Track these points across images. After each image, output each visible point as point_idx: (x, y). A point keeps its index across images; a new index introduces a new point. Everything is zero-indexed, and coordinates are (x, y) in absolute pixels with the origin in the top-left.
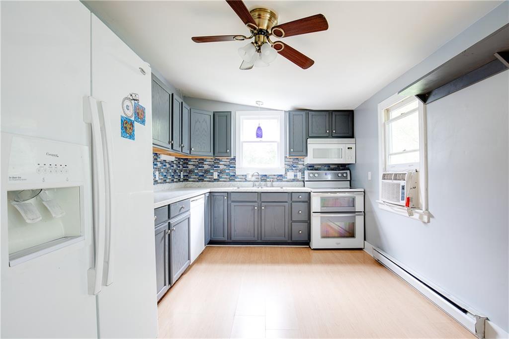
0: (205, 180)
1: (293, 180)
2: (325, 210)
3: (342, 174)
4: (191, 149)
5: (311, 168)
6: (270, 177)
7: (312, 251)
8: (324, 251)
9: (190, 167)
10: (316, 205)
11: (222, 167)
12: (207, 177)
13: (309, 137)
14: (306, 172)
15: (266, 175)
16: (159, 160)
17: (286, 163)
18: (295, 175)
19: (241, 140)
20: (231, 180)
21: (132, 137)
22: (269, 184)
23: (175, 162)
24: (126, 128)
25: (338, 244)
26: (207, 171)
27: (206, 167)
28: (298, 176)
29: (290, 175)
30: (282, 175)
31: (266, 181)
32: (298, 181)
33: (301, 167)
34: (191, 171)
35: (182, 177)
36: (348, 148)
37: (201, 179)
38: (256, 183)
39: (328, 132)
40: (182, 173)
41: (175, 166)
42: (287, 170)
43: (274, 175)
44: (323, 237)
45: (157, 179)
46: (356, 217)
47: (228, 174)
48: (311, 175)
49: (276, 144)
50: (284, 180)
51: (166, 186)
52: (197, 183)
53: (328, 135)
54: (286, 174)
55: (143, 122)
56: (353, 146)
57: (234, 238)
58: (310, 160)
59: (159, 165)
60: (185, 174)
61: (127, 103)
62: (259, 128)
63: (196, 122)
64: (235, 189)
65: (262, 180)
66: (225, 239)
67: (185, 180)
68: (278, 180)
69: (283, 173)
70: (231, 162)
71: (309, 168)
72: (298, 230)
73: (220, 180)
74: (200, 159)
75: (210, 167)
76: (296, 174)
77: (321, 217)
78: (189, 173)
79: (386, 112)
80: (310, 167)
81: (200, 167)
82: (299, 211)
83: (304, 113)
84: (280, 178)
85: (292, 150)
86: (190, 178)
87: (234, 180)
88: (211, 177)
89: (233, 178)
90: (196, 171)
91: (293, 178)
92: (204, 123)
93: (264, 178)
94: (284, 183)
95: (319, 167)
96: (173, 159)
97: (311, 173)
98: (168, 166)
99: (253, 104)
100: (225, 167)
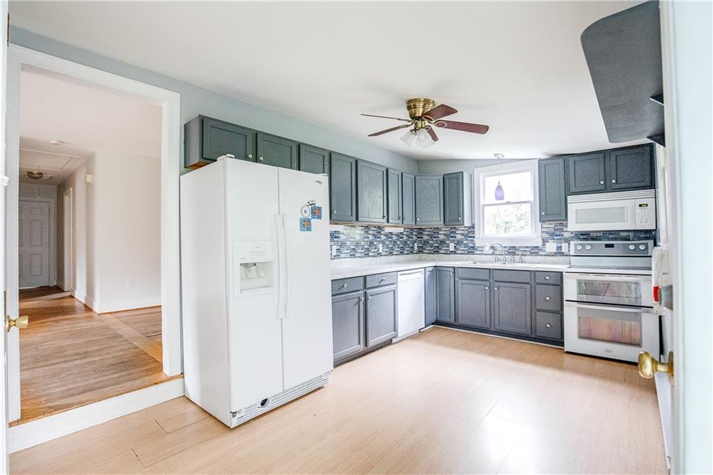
0: (441, 252)
1: (555, 254)
2: (584, 298)
3: (637, 246)
4: (416, 219)
5: (585, 237)
6: (520, 249)
7: (565, 355)
8: (583, 358)
9: (425, 238)
10: (570, 291)
11: (459, 237)
12: (443, 248)
13: (568, 192)
14: (572, 243)
15: (515, 247)
16: (382, 233)
17: (544, 230)
18: (558, 247)
19: (482, 202)
20: (469, 253)
21: (309, 229)
22: (517, 258)
23: (405, 233)
24: (304, 225)
25: (608, 351)
26: (442, 242)
27: (442, 237)
28: (563, 249)
29: (551, 247)
30: (538, 247)
31: (514, 254)
32: (562, 254)
33: (566, 235)
34: (426, 242)
35: (416, 248)
36: (640, 206)
37: (436, 251)
38: (499, 257)
39: (602, 182)
40: (416, 244)
41: (405, 238)
42: (545, 241)
43: (527, 247)
44: (581, 337)
45: (381, 251)
46: (643, 314)
47: (466, 246)
48: (580, 247)
49: (529, 204)
50: (541, 253)
51: (392, 258)
52: (431, 255)
53: (603, 188)
54: (544, 245)
55: (320, 217)
56: (651, 202)
57: (461, 322)
58: (573, 225)
59: (383, 237)
60: (420, 245)
62: (499, 188)
63: (422, 189)
64: (469, 264)
65: (509, 254)
66: (452, 321)
67: (420, 252)
68: (532, 254)
69: (540, 244)
70: (469, 230)
71: (581, 237)
72: (545, 323)
73: (458, 252)
74: (435, 229)
75: (445, 237)
76: (559, 245)
77: (578, 308)
78: (424, 244)
80: (581, 235)
81: (435, 237)
82: (545, 298)
83: (561, 161)
84: (535, 251)
85: (543, 213)
86: (425, 249)
87: (473, 253)
88: (446, 248)
89: (472, 250)
90: (430, 242)
91: (555, 251)
92: (432, 187)
93: (512, 251)
94: (539, 258)
95: (599, 234)
96: (401, 230)
97: (580, 244)
98: (395, 237)
99: (489, 155)
100: (463, 237)
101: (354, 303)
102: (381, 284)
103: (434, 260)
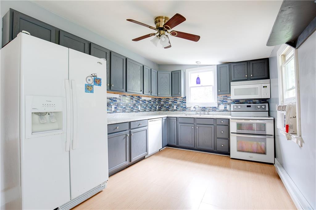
0: (169, 110)
1: (224, 111)
2: (240, 131)
3: (261, 106)
4: (158, 93)
5: (237, 102)
6: (208, 108)
7: (231, 160)
8: (239, 161)
9: (162, 103)
10: (233, 128)
11: (178, 103)
12: (171, 108)
13: (231, 80)
14: (232, 105)
15: (205, 107)
16: (140, 99)
17: (219, 99)
18: (225, 107)
19: (190, 86)
20: (183, 110)
21: (92, 91)
22: (206, 113)
23: (152, 100)
24: (88, 89)
25: (251, 157)
26: (170, 105)
27: (170, 103)
28: (227, 108)
29: (222, 107)
30: (216, 107)
31: (205, 111)
32: (227, 111)
33: (229, 101)
34: (162, 105)
35: (157, 108)
36: (264, 87)
37: (167, 110)
38: (198, 112)
39: (246, 76)
40: (157, 106)
41: (152, 103)
42: (219, 104)
43: (210, 107)
44: (238, 151)
45: (139, 109)
46: (267, 139)
47: (182, 107)
48: (235, 107)
49: (211, 87)
50: (217, 110)
51: (145, 113)
52: (165, 112)
53: (247, 78)
54: (218, 106)
55: (100, 85)
56: (268, 85)
57: (180, 145)
58: (233, 97)
59: (141, 102)
60: (160, 107)
61: (90, 78)
62: (198, 78)
63: (161, 78)
64: (184, 116)
65: (202, 111)
66: (175, 144)
67: (159, 110)
68: (213, 111)
69: (216, 106)
70: (183, 99)
71: (236, 102)
72: (221, 144)
73: (178, 110)
74: (167, 99)
75: (172, 103)
76: (225, 106)
77: (237, 136)
78: (161, 106)
79: (283, 57)
80: (236, 101)
81: (167, 103)
82: (221, 132)
83: (227, 65)
84: (214, 109)
85: (219, 91)
86: (162, 109)
87: (185, 110)
88: (172, 108)
89: (185, 109)
90: (165, 105)
91: (224, 109)
92: (166, 78)
93: (204, 109)
94: (216, 113)
95: (243, 101)
96: (150, 99)
97: (235, 106)
98: (147, 102)
99: (194, 63)
100: (180, 102)
101: (123, 138)
102: (139, 126)
103: (166, 114)
